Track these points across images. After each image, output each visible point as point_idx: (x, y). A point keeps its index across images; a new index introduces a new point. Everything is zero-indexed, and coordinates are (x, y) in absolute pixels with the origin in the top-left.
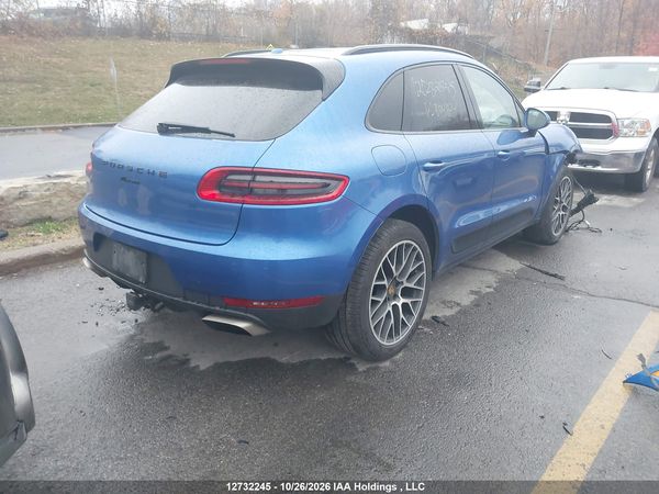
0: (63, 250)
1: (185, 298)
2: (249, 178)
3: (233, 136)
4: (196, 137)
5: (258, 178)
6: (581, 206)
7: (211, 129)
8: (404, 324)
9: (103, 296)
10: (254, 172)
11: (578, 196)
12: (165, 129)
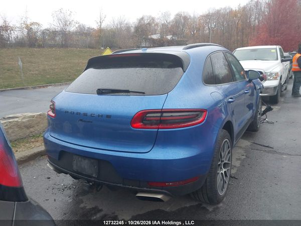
0: (21, 158)
1: (123, 185)
2: (159, 115)
3: (144, 93)
4: (122, 95)
5: (165, 114)
6: (265, 112)
7: (130, 90)
8: (226, 182)
9: (51, 182)
10: (162, 112)
11: (264, 108)
12: (101, 92)
